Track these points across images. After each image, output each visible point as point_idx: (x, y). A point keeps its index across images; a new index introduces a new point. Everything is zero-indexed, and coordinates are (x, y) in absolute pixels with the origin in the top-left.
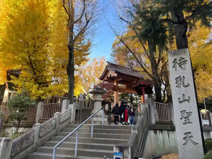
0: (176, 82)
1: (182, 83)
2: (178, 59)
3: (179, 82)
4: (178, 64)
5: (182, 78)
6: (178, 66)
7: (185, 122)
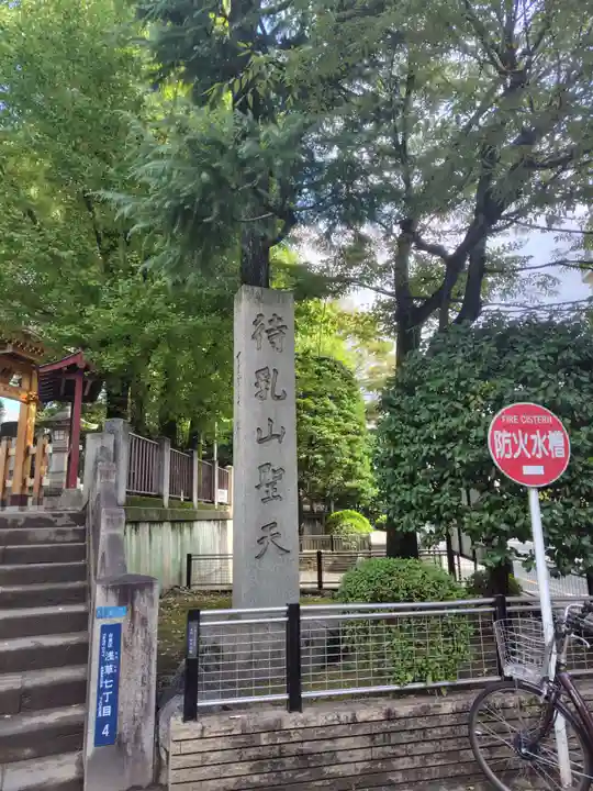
0: (256, 381)
1: (270, 386)
2: (268, 317)
3: (263, 384)
4: (267, 331)
5: (272, 372)
6: (265, 335)
7: (266, 496)
